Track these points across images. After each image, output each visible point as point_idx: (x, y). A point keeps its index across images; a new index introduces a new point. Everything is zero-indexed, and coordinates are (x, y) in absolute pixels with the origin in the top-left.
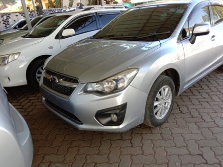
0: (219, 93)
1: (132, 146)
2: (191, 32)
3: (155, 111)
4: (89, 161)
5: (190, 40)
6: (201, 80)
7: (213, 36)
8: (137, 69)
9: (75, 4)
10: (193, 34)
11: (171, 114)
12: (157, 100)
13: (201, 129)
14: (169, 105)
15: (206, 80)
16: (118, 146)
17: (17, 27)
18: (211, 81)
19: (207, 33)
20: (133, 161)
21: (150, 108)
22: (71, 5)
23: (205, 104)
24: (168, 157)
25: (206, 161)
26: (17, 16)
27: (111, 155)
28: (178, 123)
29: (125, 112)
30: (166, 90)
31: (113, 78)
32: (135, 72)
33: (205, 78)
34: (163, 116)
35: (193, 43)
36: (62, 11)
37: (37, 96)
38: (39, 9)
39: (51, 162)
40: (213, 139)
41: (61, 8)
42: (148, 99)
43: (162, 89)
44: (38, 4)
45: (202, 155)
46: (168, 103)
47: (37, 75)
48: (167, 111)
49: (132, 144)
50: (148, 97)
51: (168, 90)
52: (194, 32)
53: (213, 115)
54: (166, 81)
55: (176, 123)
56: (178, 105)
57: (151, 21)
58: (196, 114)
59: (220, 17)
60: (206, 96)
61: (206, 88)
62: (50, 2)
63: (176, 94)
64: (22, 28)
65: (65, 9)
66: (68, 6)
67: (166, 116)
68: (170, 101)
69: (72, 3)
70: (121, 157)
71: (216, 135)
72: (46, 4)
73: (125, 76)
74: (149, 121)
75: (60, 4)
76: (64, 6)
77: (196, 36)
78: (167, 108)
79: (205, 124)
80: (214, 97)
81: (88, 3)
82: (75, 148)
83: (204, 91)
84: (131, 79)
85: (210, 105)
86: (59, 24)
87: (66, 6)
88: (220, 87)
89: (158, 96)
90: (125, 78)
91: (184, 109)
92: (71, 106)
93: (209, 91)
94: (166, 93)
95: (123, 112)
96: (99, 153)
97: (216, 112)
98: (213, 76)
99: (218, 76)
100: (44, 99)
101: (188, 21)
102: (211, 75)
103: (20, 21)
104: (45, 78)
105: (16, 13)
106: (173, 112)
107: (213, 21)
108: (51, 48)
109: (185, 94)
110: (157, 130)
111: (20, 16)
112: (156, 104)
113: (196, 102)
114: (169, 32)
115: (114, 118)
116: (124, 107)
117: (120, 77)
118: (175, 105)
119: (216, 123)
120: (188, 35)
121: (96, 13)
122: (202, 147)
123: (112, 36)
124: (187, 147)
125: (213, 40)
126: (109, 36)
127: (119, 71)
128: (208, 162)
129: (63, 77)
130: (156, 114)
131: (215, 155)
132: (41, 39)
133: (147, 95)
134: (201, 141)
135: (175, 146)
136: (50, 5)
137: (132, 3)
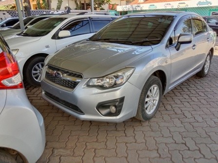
0: (197, 95)
1: (126, 136)
2: (176, 41)
3: (146, 106)
4: (88, 147)
5: (175, 47)
6: (182, 83)
7: (194, 46)
8: (133, 68)
9: (63, 7)
10: (178, 42)
11: (158, 111)
12: (148, 97)
13: (184, 124)
14: (157, 102)
15: (186, 84)
16: (113, 136)
17: (5, 25)
18: (191, 85)
19: (190, 42)
20: (127, 147)
21: (142, 103)
22: (59, 8)
23: (186, 104)
24: (157, 145)
25: (189, 148)
26: (4, 14)
27: (108, 143)
28: (164, 118)
29: (123, 105)
30: (155, 89)
31: (113, 75)
32: (132, 71)
33: (185, 82)
34: (152, 111)
35: (178, 50)
36: (50, 13)
37: (32, 91)
38: (27, 9)
39: (54, 148)
40: (193, 132)
41: (49, 10)
42: (141, 95)
43: (152, 87)
44: (26, 4)
45: (185, 144)
46: (156, 100)
47: (33, 71)
48: (155, 107)
49: (126, 134)
50: (142, 93)
51: (157, 89)
52: (180, 41)
53: (193, 113)
54: (156, 81)
55: (163, 118)
56: (163, 104)
57: (138, 29)
58: (179, 112)
59: (198, 30)
60: (187, 97)
61: (186, 90)
62: (39, 4)
63: (163, 93)
64: (12, 27)
65: (53, 12)
66: (56, 9)
67: (154, 111)
68: (157, 98)
69: (60, 6)
70: (117, 144)
71: (196, 129)
72: (33, 5)
73: (124, 73)
74: (140, 114)
75: (48, 6)
76: (52, 8)
77: (181, 44)
78: (155, 105)
79: (187, 120)
80: (193, 98)
81: (75, 7)
82: (74, 137)
83: (185, 93)
84: (129, 76)
85: (190, 105)
86: (55, 25)
87: (53, 9)
88: (198, 91)
89: (149, 93)
90: (124, 75)
91: (169, 107)
92: (74, 98)
93: (189, 93)
94: (155, 91)
95: (121, 104)
96: (97, 141)
97: (195, 111)
98: (192, 81)
99: (197, 81)
100: (43, 93)
101: (174, 31)
102: (190, 80)
103: (8, 19)
104: (47, 73)
105: (3, 11)
106: (159, 109)
107: (194, 33)
108: (47, 47)
109: (169, 95)
110: (147, 123)
111: (7, 14)
112: (147, 100)
113: (179, 102)
114: (159, 39)
115: (113, 109)
116: (122, 100)
117: (120, 74)
118: (161, 104)
119: (196, 118)
120: (174, 42)
121: (90, 17)
122: (185, 137)
123: (108, 39)
124: (173, 137)
125: (194, 49)
126: (105, 40)
127: (119, 69)
128: (190, 149)
129: (68, 72)
130: (146, 109)
131: (196, 144)
132: (39, 38)
133: (140, 91)
134: (184, 133)
135: (163, 136)
136: (38, 6)
137: (118, 10)
